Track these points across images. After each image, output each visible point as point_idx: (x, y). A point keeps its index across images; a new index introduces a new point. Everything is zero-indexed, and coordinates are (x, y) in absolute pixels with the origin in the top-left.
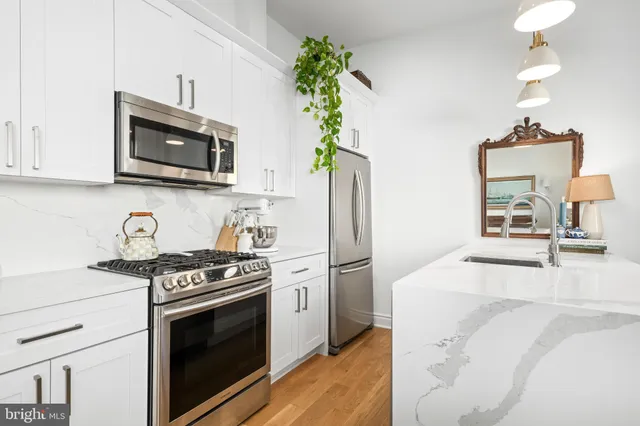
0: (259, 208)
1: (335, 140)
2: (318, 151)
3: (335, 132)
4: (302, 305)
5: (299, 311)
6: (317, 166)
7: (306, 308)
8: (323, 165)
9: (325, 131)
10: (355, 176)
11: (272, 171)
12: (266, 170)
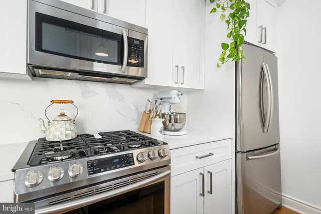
0: (170, 98)
1: (242, 32)
2: (225, 46)
3: (242, 23)
4: (207, 188)
5: (203, 195)
6: (223, 59)
7: (211, 192)
8: (229, 56)
9: (231, 26)
10: (262, 69)
11: (183, 68)
12: (177, 66)
